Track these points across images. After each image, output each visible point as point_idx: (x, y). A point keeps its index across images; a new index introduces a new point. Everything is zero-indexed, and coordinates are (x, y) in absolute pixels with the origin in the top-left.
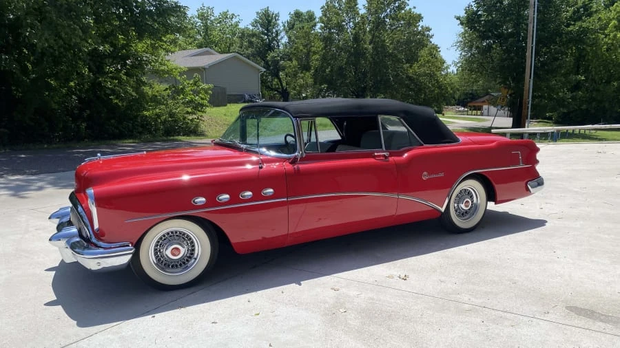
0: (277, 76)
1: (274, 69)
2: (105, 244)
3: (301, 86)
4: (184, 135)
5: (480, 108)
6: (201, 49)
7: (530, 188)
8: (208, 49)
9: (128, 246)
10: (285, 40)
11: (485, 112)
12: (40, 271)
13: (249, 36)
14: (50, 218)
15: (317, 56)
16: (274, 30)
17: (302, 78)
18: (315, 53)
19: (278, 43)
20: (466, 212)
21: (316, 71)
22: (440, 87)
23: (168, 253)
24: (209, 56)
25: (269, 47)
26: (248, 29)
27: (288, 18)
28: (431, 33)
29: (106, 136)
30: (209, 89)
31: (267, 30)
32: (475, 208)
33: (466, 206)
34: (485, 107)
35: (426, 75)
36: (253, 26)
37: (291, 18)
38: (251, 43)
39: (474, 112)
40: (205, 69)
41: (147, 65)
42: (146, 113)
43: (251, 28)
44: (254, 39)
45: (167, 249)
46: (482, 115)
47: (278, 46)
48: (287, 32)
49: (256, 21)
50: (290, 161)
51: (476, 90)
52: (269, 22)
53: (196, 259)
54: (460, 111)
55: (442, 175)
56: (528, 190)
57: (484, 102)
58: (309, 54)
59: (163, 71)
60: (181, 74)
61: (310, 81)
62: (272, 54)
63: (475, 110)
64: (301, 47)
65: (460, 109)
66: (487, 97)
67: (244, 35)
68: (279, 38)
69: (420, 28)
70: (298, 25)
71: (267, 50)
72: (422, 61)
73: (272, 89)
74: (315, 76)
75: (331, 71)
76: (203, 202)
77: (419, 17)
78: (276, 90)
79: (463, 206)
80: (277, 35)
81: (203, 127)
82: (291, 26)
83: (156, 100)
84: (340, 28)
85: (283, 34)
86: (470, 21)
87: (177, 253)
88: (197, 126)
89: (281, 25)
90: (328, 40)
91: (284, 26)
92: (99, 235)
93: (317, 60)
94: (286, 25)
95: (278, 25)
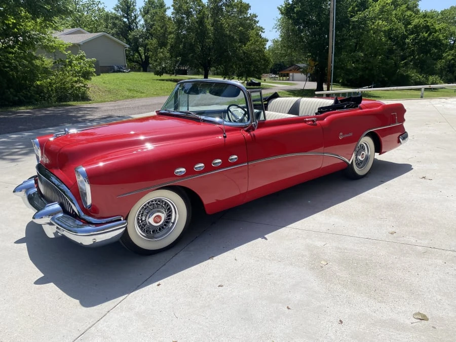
0: (137, 51)
1: (135, 45)
2: (95, 219)
3: (161, 59)
4: (74, 101)
5: (288, 75)
6: (73, 29)
7: (401, 139)
8: (79, 29)
9: (120, 220)
10: (142, 22)
11: (291, 78)
12: (10, 244)
13: (112, 18)
14: (14, 192)
15: (172, 36)
16: (133, 15)
17: (162, 52)
18: (170, 33)
19: (136, 24)
20: (361, 163)
21: (172, 47)
22: (265, 60)
23: (151, 220)
24: (82, 35)
25: (129, 28)
26: (112, 12)
27: (143, 4)
28: (257, 19)
29: (7, 103)
30: (92, 62)
31: (128, 14)
32: (367, 158)
33: (362, 158)
34: (291, 74)
35: (256, 51)
36: (115, 10)
37: (146, 4)
38: (114, 24)
39: (284, 78)
40: (79, 45)
41: (37, 42)
42: (38, 83)
43: (114, 11)
44: (117, 21)
45: (149, 217)
46: (288, 80)
47: (137, 27)
48: (143, 16)
49: (118, 7)
50: (246, 129)
51: (283, 62)
52: (129, 7)
53: (173, 223)
54: (272, 78)
55: (351, 134)
56: (399, 142)
57: (291, 70)
58: (165, 34)
59: (52, 46)
60: (67, 49)
61: (168, 55)
62: (133, 33)
63: (284, 76)
64: (159, 29)
65: (272, 76)
66: (294, 67)
67: (107, 17)
68: (137, 20)
69: (249, 15)
70: (152, 11)
71: (128, 31)
72: (253, 40)
73: (133, 62)
74: (170, 51)
75: (184, 47)
76: (183, 172)
77: (247, 7)
78: (137, 62)
79: (360, 157)
80: (136, 18)
81: (90, 94)
82: (146, 12)
83: (46, 72)
84: (188, 14)
85: (140, 17)
86: (288, 11)
87: (159, 220)
88: (84, 93)
89: (138, 10)
90: (180, 23)
91: (141, 11)
92: (92, 211)
93: (172, 38)
94: (142, 10)
95: (136, 10)
